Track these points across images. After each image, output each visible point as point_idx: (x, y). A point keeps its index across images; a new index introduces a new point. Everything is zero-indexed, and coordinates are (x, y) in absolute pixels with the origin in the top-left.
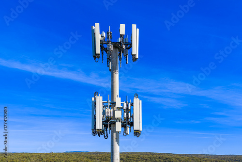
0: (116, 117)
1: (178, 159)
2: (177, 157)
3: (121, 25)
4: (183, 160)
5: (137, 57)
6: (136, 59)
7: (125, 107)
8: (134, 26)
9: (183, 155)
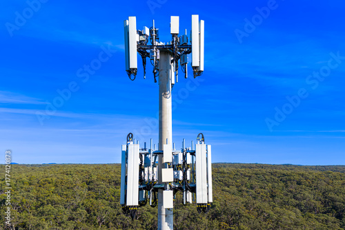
0: (164, 180)
1: (302, 175)
2: (301, 172)
3: (172, 17)
4: (311, 177)
5: (202, 69)
6: (200, 72)
7: (180, 161)
8: (195, 18)
9: (311, 168)
